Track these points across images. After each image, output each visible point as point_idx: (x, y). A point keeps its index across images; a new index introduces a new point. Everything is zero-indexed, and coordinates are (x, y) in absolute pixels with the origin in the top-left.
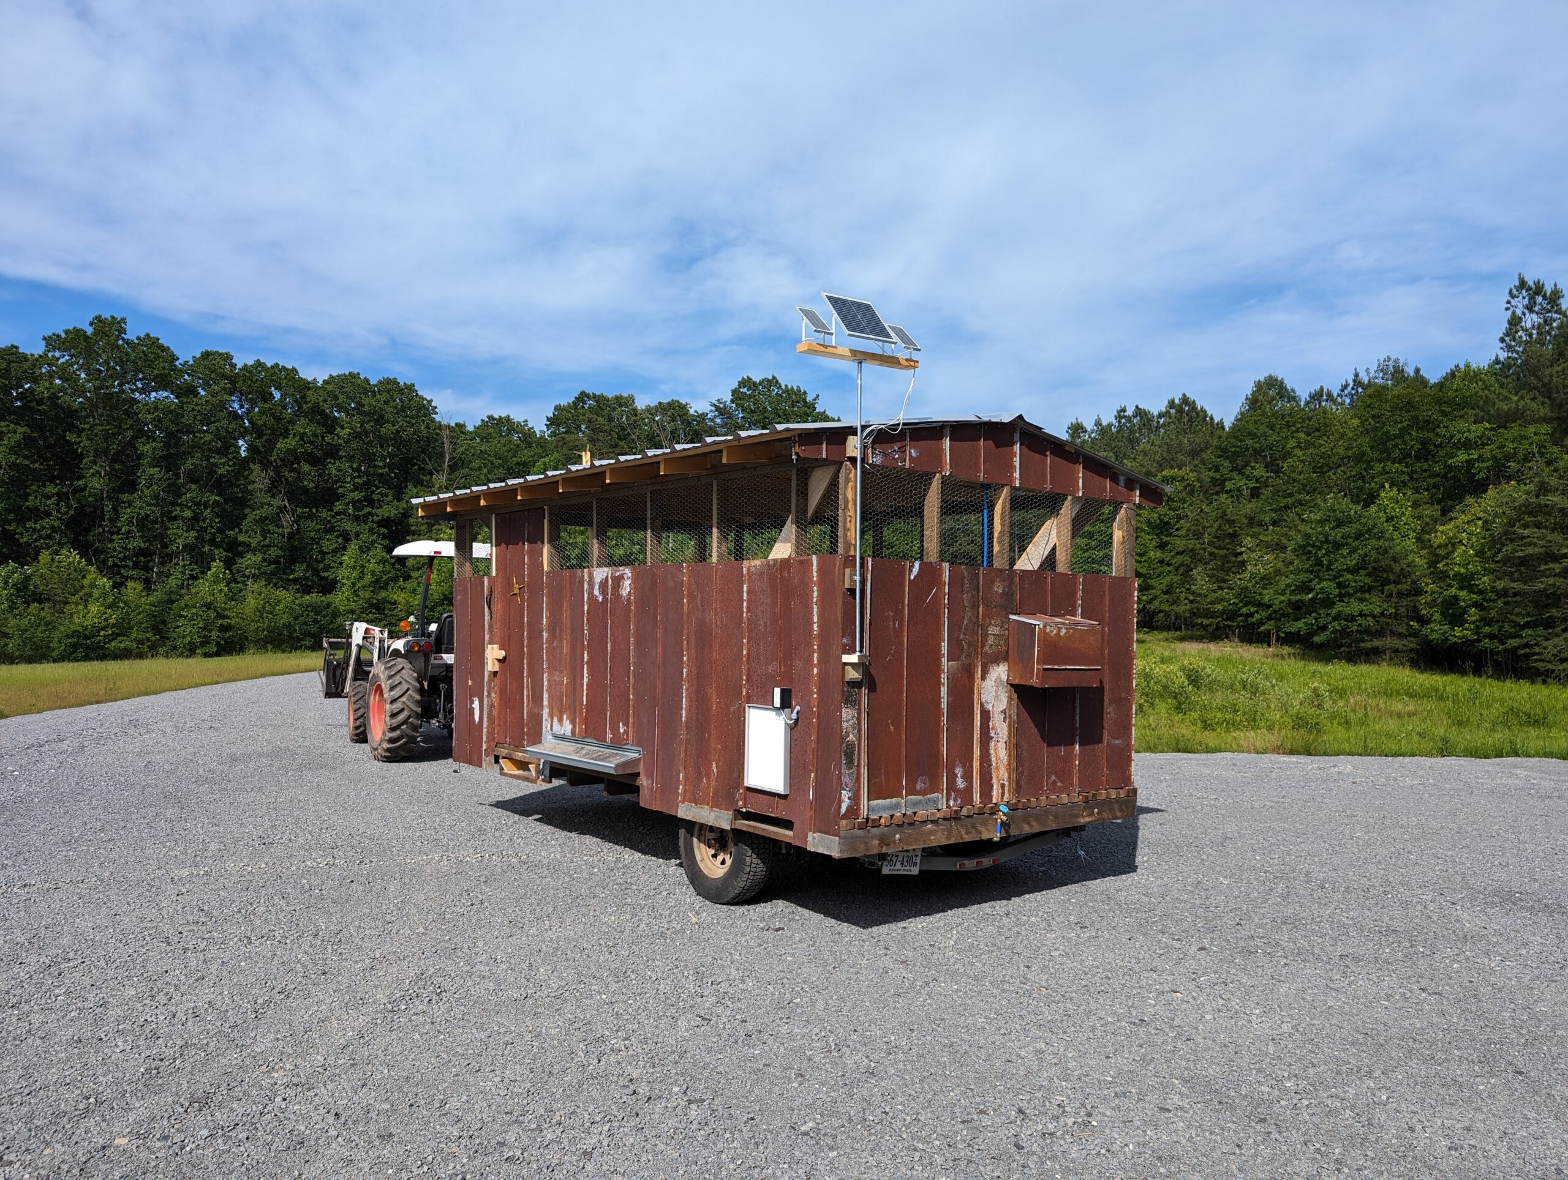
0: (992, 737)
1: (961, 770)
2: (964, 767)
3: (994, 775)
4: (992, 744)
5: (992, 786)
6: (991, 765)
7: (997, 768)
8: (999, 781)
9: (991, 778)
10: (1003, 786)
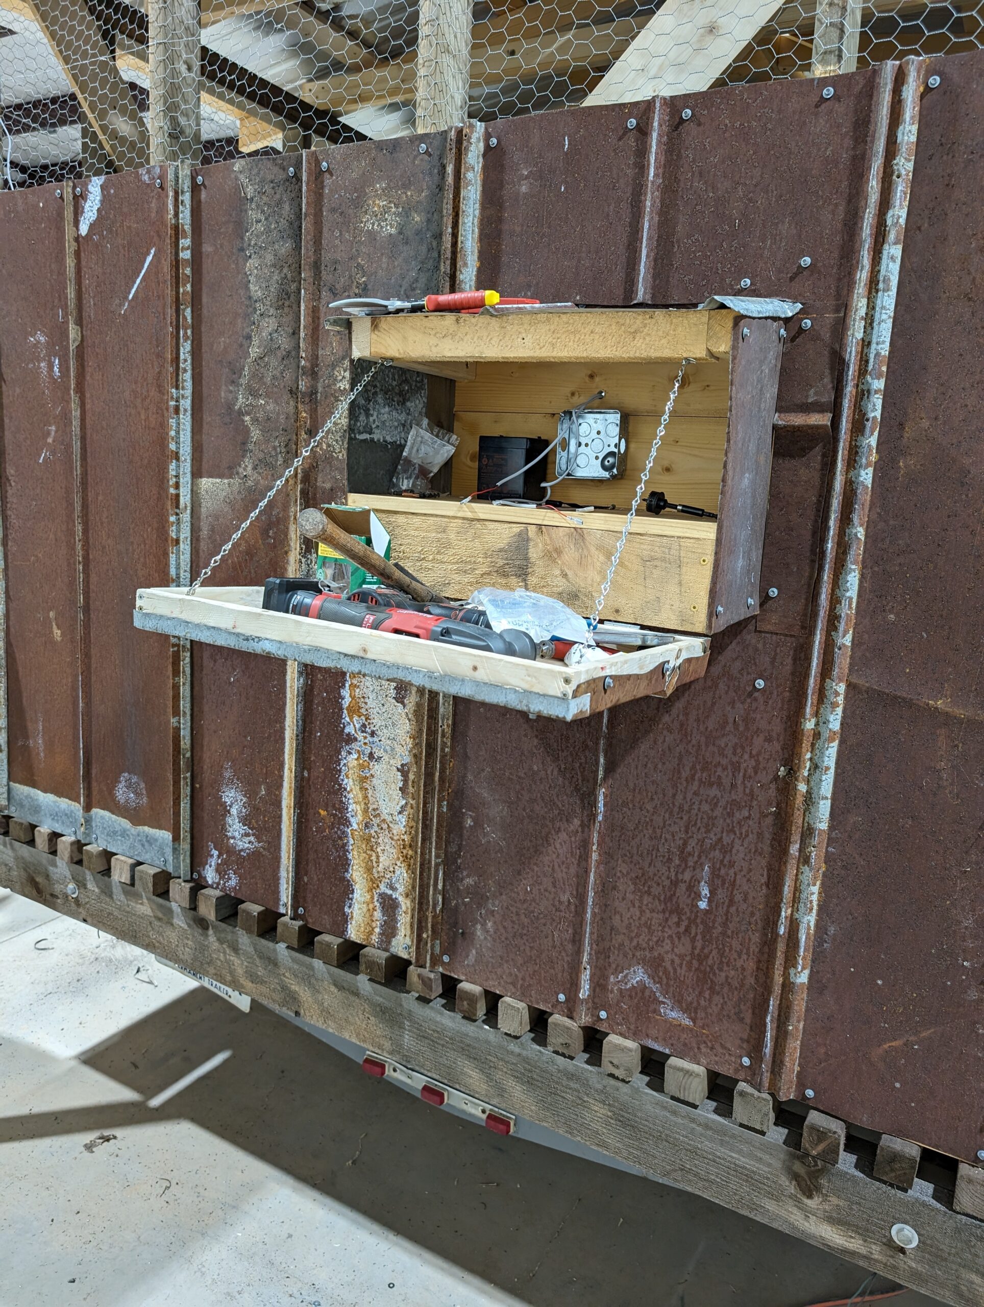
0: (351, 739)
1: (242, 799)
2: (251, 794)
3: (356, 858)
4: (350, 761)
5: (347, 889)
6: (347, 823)
7: (369, 843)
8: (374, 883)
9: (345, 864)
10: (389, 905)
